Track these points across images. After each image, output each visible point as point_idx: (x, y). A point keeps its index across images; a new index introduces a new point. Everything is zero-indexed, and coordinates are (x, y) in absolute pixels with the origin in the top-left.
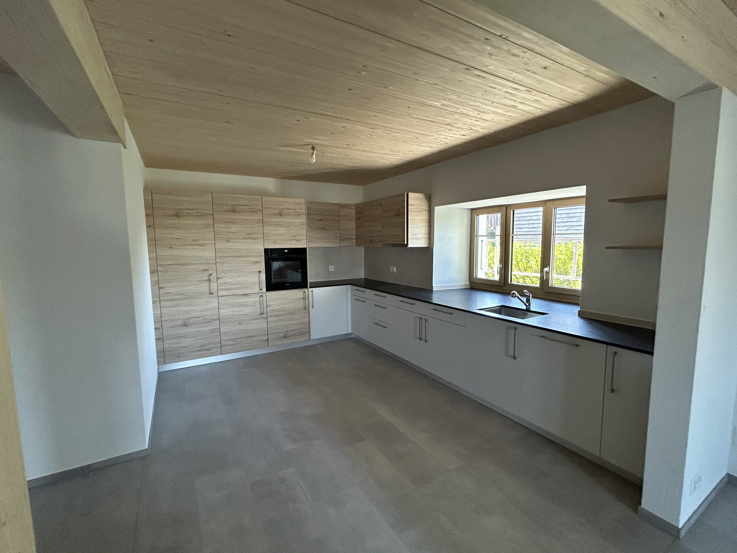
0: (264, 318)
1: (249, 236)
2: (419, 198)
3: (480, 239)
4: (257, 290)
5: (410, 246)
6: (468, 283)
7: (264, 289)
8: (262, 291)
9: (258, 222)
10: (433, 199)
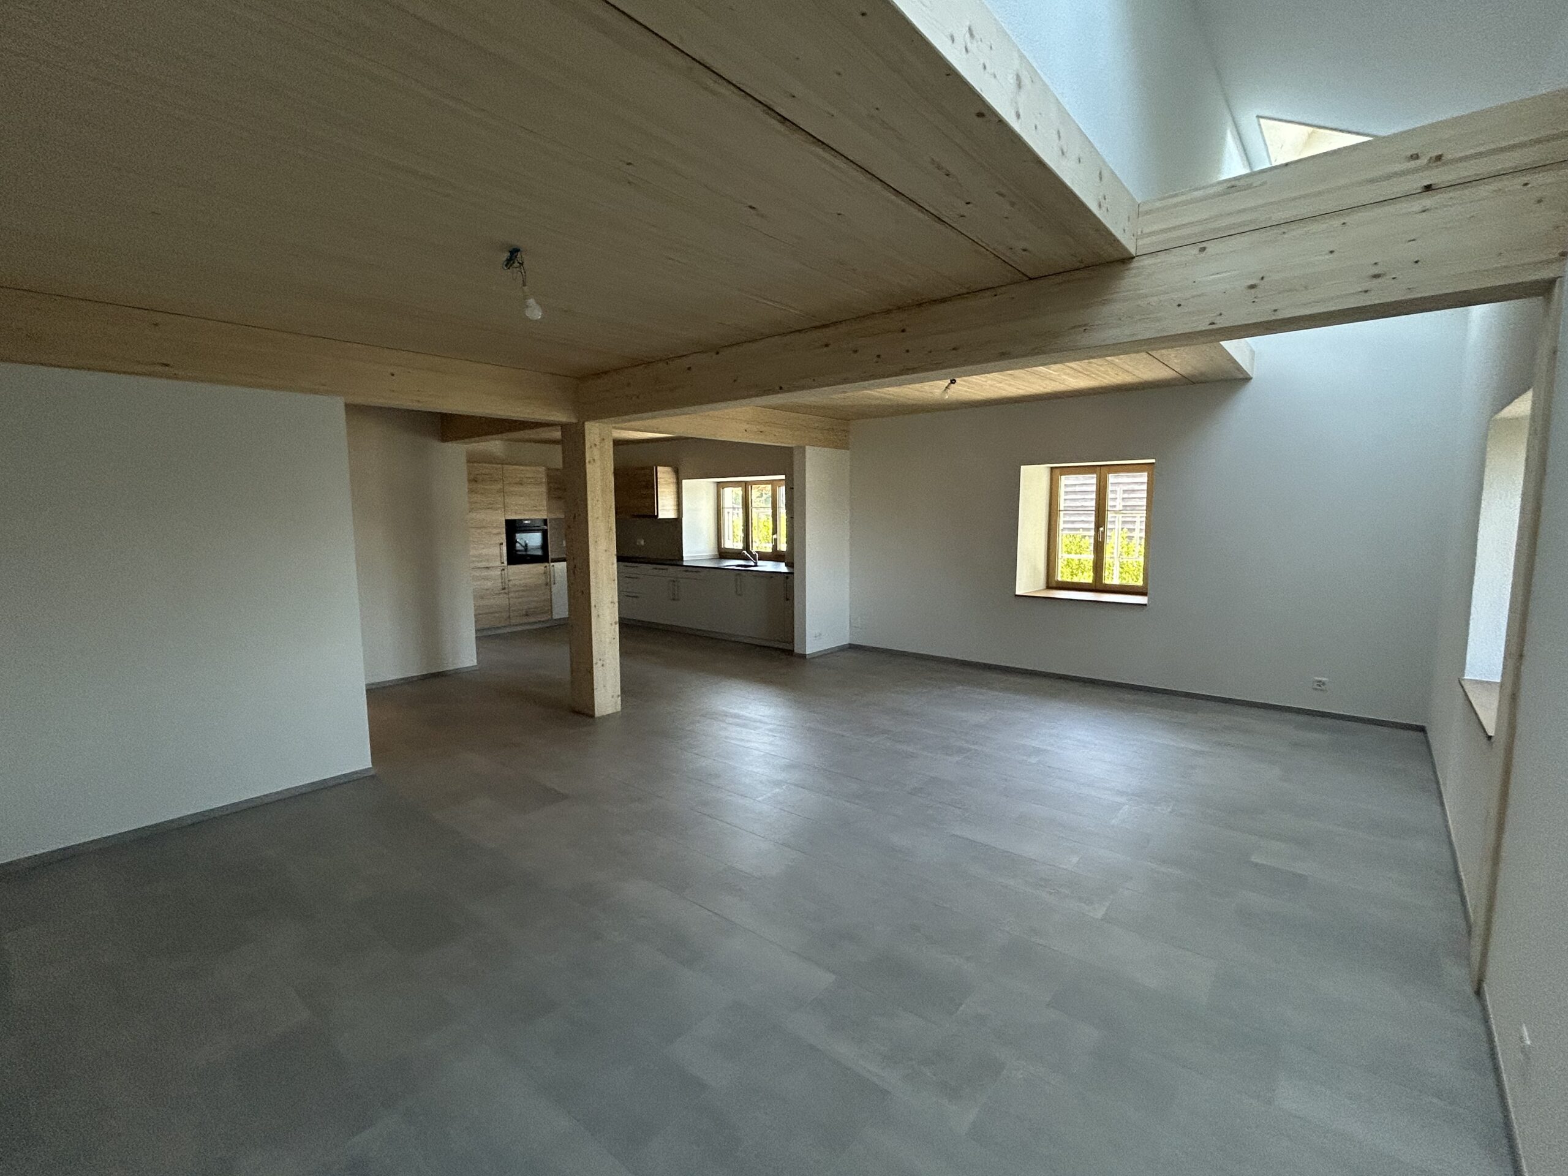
0: (505, 593)
1: (490, 507)
2: (667, 471)
3: (726, 511)
4: (498, 563)
5: (660, 517)
6: (717, 553)
7: (506, 563)
8: (503, 565)
9: (498, 491)
10: (681, 474)
